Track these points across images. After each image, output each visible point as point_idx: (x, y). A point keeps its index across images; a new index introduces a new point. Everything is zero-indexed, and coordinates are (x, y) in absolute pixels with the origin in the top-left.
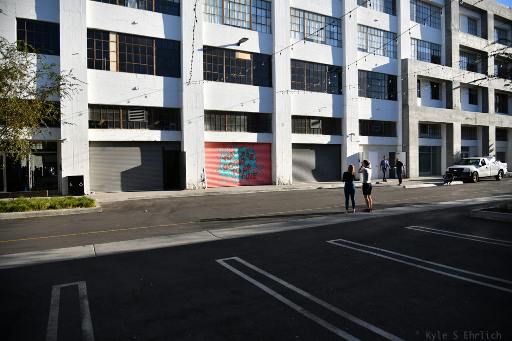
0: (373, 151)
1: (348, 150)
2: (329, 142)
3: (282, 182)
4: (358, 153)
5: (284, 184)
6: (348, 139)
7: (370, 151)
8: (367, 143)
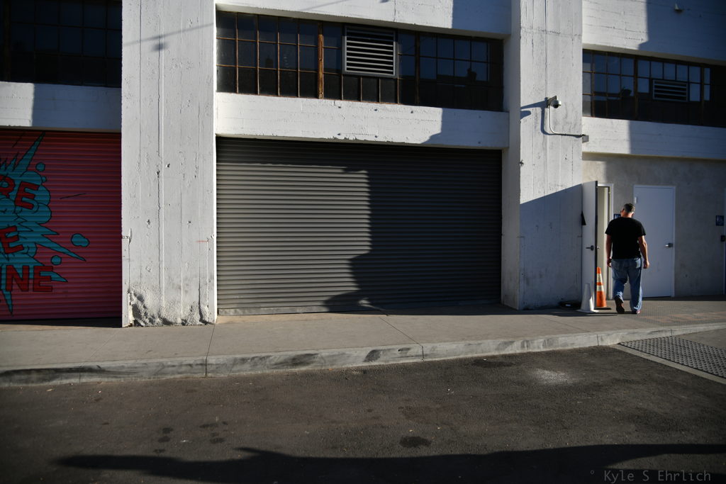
0: (656, 181)
1: (524, 170)
2: (433, 137)
3: (152, 311)
4: (579, 189)
5: (166, 322)
6: (527, 126)
7: (640, 182)
8: (624, 149)
